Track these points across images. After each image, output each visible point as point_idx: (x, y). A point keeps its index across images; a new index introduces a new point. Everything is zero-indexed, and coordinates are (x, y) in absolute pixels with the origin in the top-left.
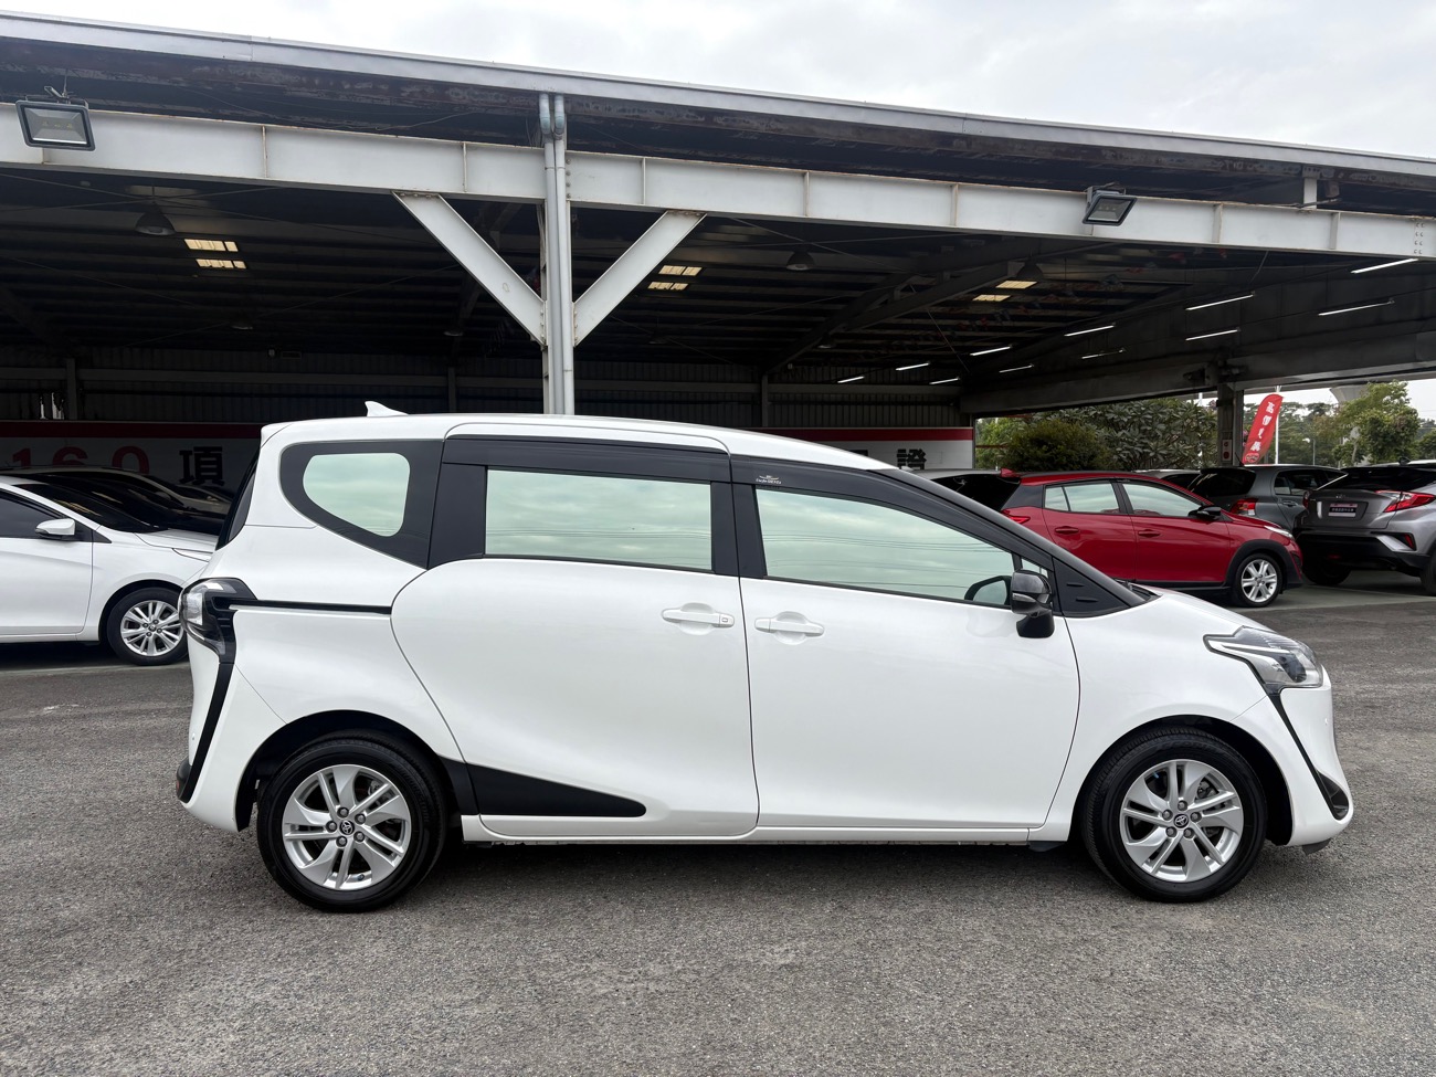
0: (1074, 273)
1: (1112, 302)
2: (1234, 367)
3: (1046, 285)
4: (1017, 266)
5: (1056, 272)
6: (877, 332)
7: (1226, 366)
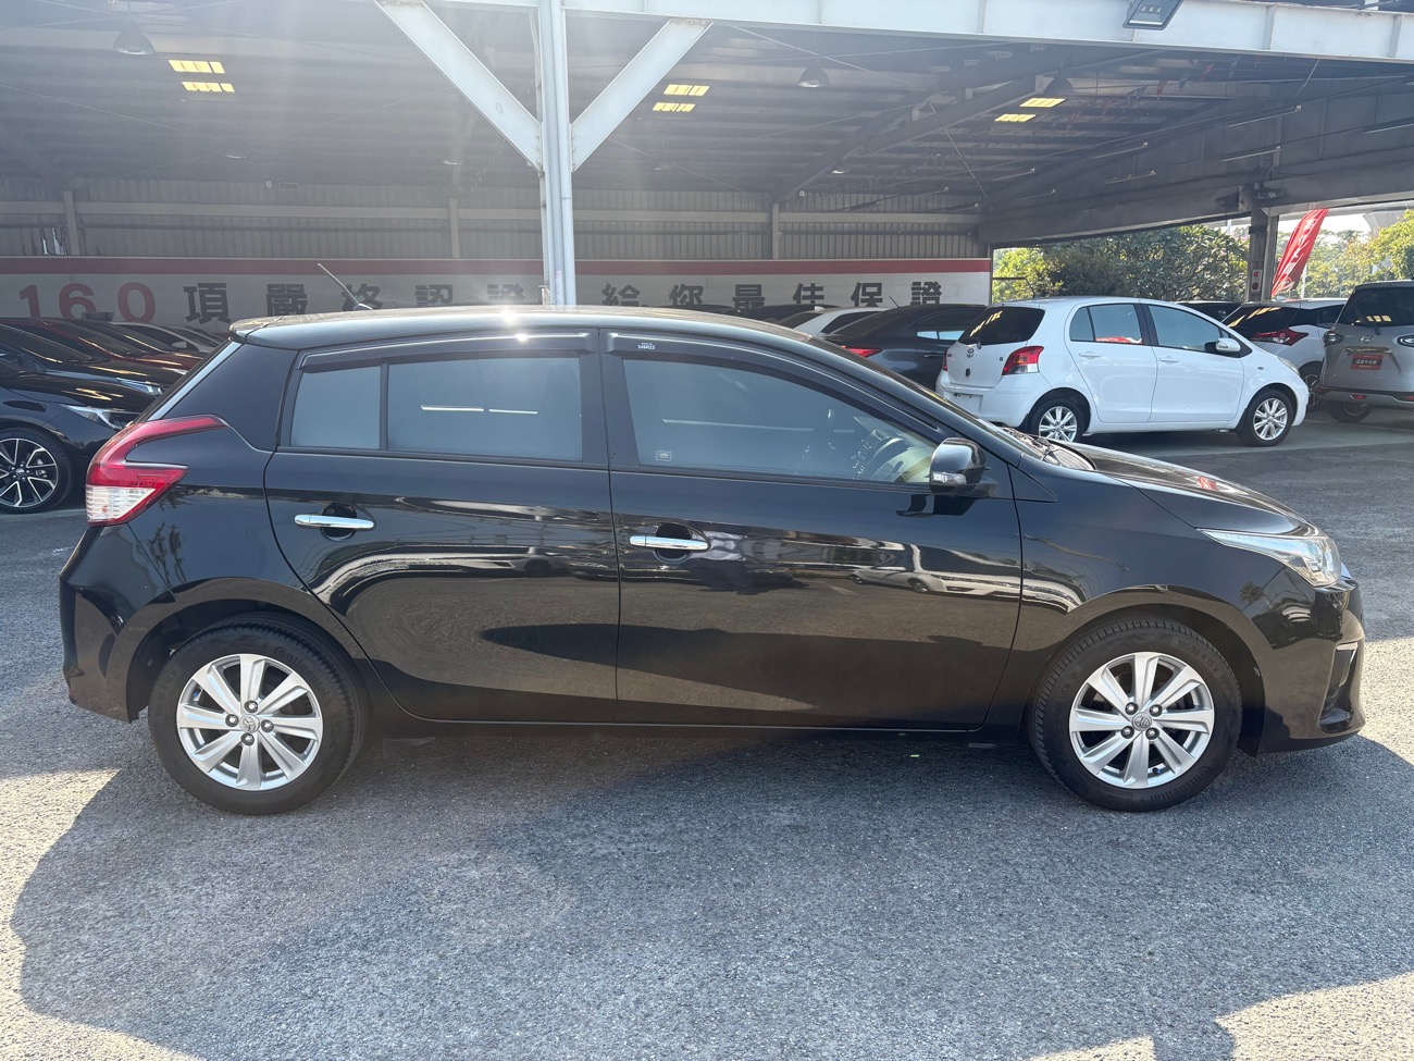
0: (1106, 88)
1: (1143, 120)
2: (1273, 190)
3: (1074, 103)
4: (1044, 81)
5: (1086, 86)
6: (894, 156)
7: (1264, 190)
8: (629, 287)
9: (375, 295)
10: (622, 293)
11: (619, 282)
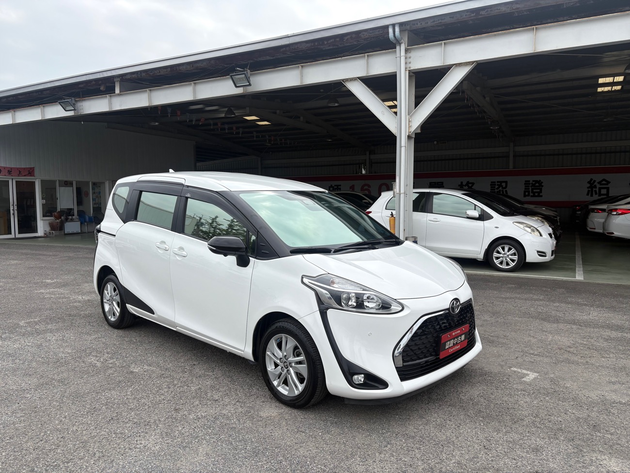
8: (604, 180)
9: (472, 186)
10: (598, 183)
11: (598, 177)
